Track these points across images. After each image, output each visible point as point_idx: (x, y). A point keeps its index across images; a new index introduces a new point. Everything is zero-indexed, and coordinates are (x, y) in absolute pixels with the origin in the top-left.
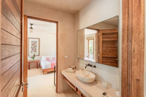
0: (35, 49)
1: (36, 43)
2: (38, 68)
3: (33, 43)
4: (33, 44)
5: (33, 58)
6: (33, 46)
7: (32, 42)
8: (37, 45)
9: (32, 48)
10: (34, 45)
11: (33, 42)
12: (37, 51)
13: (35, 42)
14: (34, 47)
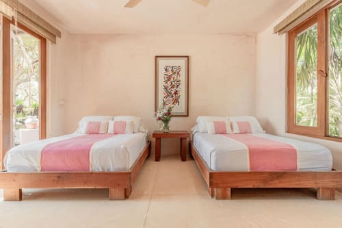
0: (176, 92)
1: (178, 73)
2: (184, 160)
3: (170, 73)
4: (169, 78)
5: (166, 121)
6: (169, 82)
7: (166, 70)
8: (182, 78)
9: (166, 88)
10: (172, 80)
11: (170, 69)
12: (182, 100)
13: (176, 71)
14: (173, 87)
